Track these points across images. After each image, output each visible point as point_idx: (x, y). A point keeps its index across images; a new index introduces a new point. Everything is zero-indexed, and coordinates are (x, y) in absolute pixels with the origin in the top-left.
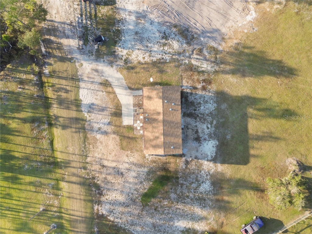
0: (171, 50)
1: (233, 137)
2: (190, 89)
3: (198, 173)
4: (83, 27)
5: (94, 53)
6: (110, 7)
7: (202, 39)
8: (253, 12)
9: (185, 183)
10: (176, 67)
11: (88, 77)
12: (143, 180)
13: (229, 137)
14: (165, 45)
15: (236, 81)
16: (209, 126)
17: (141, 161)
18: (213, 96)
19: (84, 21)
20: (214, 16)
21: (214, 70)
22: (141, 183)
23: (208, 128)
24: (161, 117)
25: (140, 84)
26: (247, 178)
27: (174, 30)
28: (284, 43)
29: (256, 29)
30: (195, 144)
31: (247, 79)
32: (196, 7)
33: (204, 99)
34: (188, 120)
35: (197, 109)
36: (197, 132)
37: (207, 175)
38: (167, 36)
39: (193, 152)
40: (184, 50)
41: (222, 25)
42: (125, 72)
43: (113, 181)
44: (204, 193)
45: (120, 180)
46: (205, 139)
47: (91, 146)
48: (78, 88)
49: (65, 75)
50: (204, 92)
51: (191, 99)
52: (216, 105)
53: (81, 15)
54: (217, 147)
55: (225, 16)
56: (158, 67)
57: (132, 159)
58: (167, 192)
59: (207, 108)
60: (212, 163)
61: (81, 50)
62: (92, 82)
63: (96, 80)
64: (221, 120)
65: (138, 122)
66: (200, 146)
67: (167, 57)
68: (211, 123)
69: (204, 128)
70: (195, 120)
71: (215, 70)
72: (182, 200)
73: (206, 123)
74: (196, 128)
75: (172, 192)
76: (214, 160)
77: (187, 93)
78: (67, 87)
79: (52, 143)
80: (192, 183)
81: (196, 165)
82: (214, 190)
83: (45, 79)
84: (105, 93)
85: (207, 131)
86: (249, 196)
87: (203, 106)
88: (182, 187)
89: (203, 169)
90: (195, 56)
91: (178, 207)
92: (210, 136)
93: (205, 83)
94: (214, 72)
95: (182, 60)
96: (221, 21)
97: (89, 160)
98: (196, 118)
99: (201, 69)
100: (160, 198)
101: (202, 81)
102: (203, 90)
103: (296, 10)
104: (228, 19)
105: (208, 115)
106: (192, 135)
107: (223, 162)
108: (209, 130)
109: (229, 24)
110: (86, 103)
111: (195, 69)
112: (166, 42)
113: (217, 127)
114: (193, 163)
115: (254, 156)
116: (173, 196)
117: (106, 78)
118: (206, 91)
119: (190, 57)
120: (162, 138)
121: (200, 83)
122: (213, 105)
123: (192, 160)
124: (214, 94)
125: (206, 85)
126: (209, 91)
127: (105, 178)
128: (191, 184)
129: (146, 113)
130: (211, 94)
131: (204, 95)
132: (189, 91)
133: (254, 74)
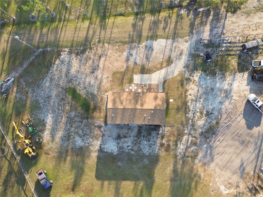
0: (196, 118)
1: (119, 167)
2: (162, 133)
3: (90, 136)
4: (220, 43)
5: (196, 52)
6: (236, 67)
7: (205, 146)
8: (227, 192)
9: (83, 124)
10: (182, 122)
11: (176, 47)
12: (87, 89)
13: (120, 164)
14: (201, 113)
15: (167, 173)
16: (130, 148)
17: (102, 89)
18: (155, 152)
19: (224, 45)
20: (226, 157)
21: (178, 154)
22: (85, 88)
23: (128, 147)
24: (139, 107)
25: (168, 90)
26: (84, 177)
27: (214, 122)
29: (213, 193)
30: (115, 135)
31: (168, 182)
32: (234, 142)
33: (153, 145)
34: (136, 130)
35: (144, 138)
36: (125, 137)
37: (89, 143)
38: (209, 115)
39: (108, 133)
40: (196, 130)
41: (217, 164)
42: (179, 78)
43: (87, 64)
44: (74, 140)
45: (88, 71)
46: (118, 143)
47: (117, 47)
48: (167, 38)
49: (179, 27)
50: (158, 145)
51: (154, 133)
52: (147, 154)
53: (230, 43)
54: (112, 153)
55: (224, 167)
56: (182, 107)
57: (105, 81)
58: (76, 109)
59: (145, 146)
60: (99, 148)
61: (200, 41)
62: (171, 50)
63: (173, 53)
64: (134, 158)
65: (136, 88)
66: (113, 139)
67: (190, 115)
68: (132, 150)
69: (128, 143)
70: (135, 136)
71: (178, 156)
72: (69, 121)
73: (132, 145)
74: (128, 136)
75: (76, 113)
76: (101, 150)
77: (159, 131)
78: (168, 29)
79: (121, 15)
80: (83, 131)
81: (97, 135)
82: (76, 148)
83: (175, 10)
84: (162, 60)
85: (125, 145)
86: (69, 178)
87: (147, 143)
88: (80, 122)
89: (94, 140)
90: (190, 139)
91: (64, 117)
92: (121, 148)
93: (167, 146)
94: (176, 154)
95: (187, 128)
96: (220, 163)
97: (106, 45)
98: (137, 136)
99: (179, 143)
100: (72, 103)
101: (169, 144)
102: (161, 144)
104: (222, 170)
105: (139, 147)
106: (122, 132)
107: (99, 158)
108: (126, 148)
109: (217, 170)
110: (154, 44)
111: (180, 138)
112: (204, 115)
113: (128, 154)
114: (99, 132)
115: (102, 185)
116: (73, 114)
117: (174, 62)
118: (160, 147)
119: (189, 134)
120: (121, 107)
121: (167, 142)
122: (148, 152)
123: (102, 132)
124: (157, 154)
125: (165, 147)
126: (160, 149)
127: (90, 58)
128: (82, 129)
129: (143, 94)
130: (157, 150)
131: (156, 145)
133: (173, 189)
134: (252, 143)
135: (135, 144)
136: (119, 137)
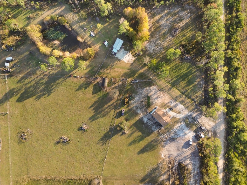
1: (143, 126)
3: (143, 112)
4: (196, 120)
5: (188, 117)
6: (194, 130)
8: (163, 157)
11: (184, 111)
12: (153, 101)
13: (144, 126)
19: (197, 122)
20: (170, 149)
23: (149, 124)
24: (162, 117)
26: (132, 120)
27: (176, 138)
28: (150, 156)
29: (159, 154)
30: (149, 118)
32: (176, 147)
33: (156, 129)
34: (155, 122)
35: (155, 126)
36: (151, 121)
38: (176, 135)
39: (148, 116)
40: (170, 135)
41: (167, 149)
42: (178, 119)
44: (138, 110)
46: (148, 121)
47: (170, 97)
48: (184, 107)
49: (190, 107)
51: (159, 127)
52: (152, 130)
53: (199, 123)
54: (144, 122)
55: (168, 151)
59: (153, 128)
61: (191, 115)
63: (182, 111)
64: (148, 128)
65: (165, 112)
68: (150, 125)
69: (150, 123)
72: (141, 104)
76: (142, 118)
79: (179, 90)
80: (142, 110)
82: (137, 112)
83: (193, 102)
84: (178, 111)
85: (149, 123)
88: (144, 107)
90: (166, 136)
92: (147, 122)
96: (168, 149)
97: (168, 94)
98: (154, 123)
101: (160, 132)
102: (158, 131)
103: (155, 165)
104: (167, 151)
106: (151, 119)
107: (140, 119)
109: (166, 150)
110: (179, 105)
111: (164, 134)
113: (148, 125)
114: (146, 114)
117: (181, 114)
120: (158, 114)
126: (156, 132)
127: (161, 94)
132: (161, 128)
134: (180, 151)
135: (152, 125)
136: (149, 119)
